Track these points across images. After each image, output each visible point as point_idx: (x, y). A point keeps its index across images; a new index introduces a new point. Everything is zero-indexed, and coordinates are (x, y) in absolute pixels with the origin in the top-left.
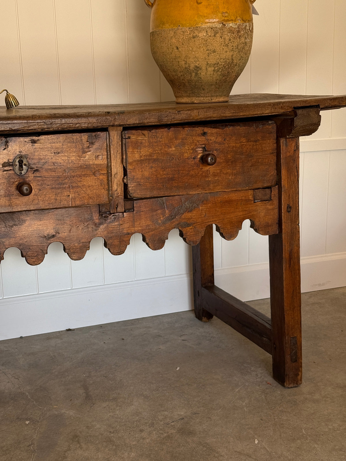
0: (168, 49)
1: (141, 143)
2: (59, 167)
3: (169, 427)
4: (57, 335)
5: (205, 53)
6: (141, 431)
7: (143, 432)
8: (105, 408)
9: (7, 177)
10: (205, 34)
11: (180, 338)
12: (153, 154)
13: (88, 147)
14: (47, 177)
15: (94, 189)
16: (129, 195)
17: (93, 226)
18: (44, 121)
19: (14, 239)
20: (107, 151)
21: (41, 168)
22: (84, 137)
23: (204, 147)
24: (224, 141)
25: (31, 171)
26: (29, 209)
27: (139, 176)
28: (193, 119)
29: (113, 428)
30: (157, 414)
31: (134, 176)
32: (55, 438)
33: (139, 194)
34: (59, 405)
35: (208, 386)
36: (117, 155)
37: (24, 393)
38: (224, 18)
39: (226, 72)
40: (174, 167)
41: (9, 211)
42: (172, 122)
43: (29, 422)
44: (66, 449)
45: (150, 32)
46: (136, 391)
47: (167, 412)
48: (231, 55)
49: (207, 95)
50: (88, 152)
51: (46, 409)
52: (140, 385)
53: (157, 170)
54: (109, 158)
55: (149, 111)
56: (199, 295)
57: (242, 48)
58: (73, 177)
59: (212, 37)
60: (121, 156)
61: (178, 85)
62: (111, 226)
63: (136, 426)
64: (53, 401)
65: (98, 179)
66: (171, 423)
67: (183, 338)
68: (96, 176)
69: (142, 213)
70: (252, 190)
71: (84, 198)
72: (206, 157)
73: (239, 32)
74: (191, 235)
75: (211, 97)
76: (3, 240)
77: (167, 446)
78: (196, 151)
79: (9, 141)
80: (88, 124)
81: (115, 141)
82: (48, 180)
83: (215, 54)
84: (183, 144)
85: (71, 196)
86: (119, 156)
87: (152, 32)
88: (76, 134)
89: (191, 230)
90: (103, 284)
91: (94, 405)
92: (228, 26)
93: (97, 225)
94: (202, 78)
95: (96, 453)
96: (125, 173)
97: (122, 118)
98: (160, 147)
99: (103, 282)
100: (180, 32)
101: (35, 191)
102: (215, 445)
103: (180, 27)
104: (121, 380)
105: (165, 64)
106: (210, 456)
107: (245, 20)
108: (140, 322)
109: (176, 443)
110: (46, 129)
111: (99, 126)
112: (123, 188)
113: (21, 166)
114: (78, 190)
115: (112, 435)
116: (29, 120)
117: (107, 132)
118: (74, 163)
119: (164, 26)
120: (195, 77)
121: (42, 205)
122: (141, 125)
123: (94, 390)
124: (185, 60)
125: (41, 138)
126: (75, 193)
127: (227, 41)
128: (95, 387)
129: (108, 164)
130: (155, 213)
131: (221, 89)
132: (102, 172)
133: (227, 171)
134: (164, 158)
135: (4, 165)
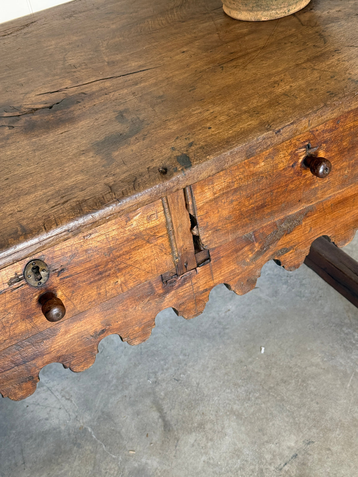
2: (95, 253)
8: (193, 445)
9: (19, 296)
12: (232, 183)
14: (80, 273)
15: (152, 260)
16: (204, 248)
17: (157, 299)
20: (163, 204)
21: (68, 264)
23: (307, 145)
24: (337, 125)
25: (54, 274)
27: (215, 220)
30: (262, 451)
34: (135, 448)
35: (309, 382)
36: (178, 202)
40: (265, 189)
41: (34, 334)
47: (273, 443)
50: (134, 216)
51: (121, 458)
52: (225, 391)
54: (167, 212)
58: (119, 257)
60: (184, 201)
62: (181, 290)
64: (126, 441)
65: (156, 245)
66: (284, 465)
68: (152, 243)
69: (222, 259)
71: (139, 276)
74: (291, 260)
76: (34, 362)
78: (296, 155)
82: (82, 275)
84: (276, 152)
85: (119, 282)
86: (181, 203)
89: (291, 255)
91: (178, 441)
93: (162, 296)
96: (194, 223)
97: (190, 176)
101: (66, 296)
104: (199, 384)
112: (192, 241)
113: (37, 274)
114: (129, 270)
118: (117, 239)
121: (79, 309)
123: (171, 410)
126: (124, 276)
128: (170, 403)
129: (167, 221)
130: (240, 253)
132: (160, 235)
133: (342, 165)
134: (249, 183)
135: (10, 283)
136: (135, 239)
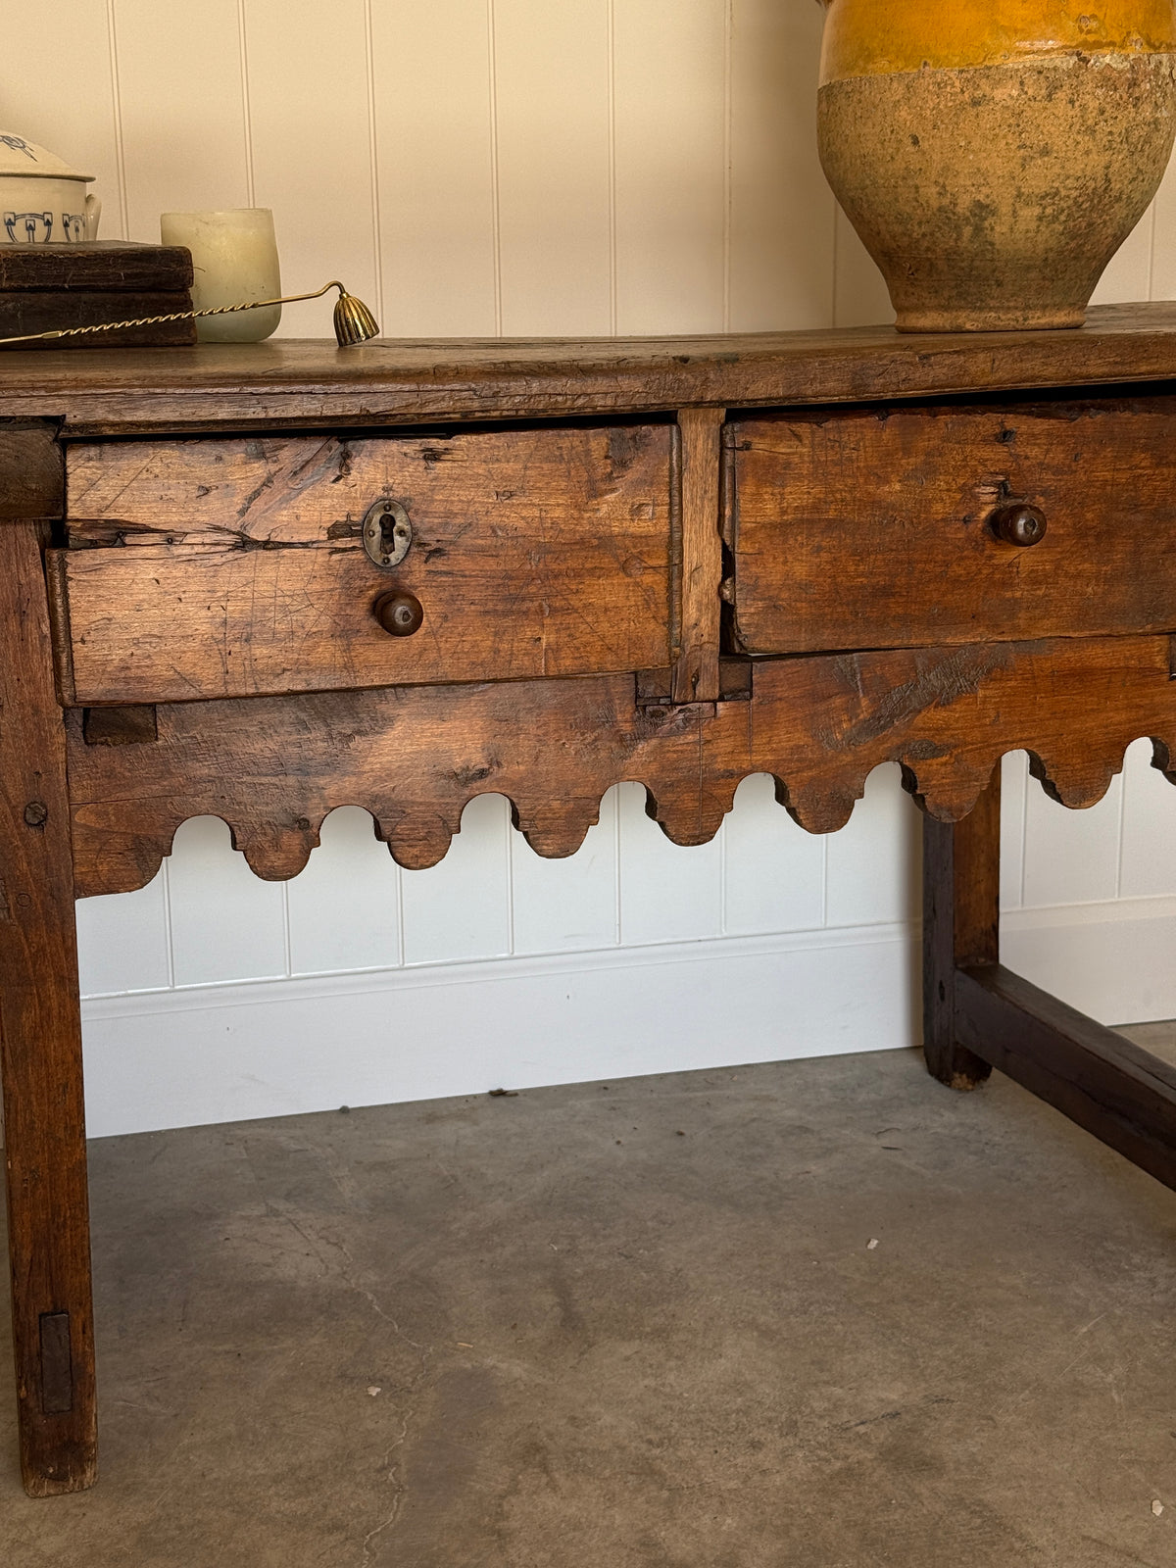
0: (882, 144)
1: (787, 465)
2: (509, 543)
3: (849, 1441)
4: (459, 1110)
5: (1013, 157)
6: (754, 1447)
7: (761, 1449)
8: (627, 1359)
9: (341, 572)
10: (1015, 93)
11: (874, 1141)
12: (825, 502)
13: (609, 477)
14: (471, 576)
15: (622, 619)
16: (739, 642)
17: (614, 745)
18: (473, 386)
19: (354, 779)
20: (670, 492)
21: (452, 543)
22: (598, 441)
23: (1003, 483)
24: (1073, 464)
25: (419, 553)
26: (408, 679)
27: (776, 578)
28: (973, 385)
29: (658, 1429)
30: (807, 1395)
31: (758, 578)
32: (468, 1448)
33: (773, 639)
34: (474, 1340)
35: (979, 1310)
36: (703, 506)
37: (359, 1293)
38: (1083, 36)
39: (1084, 225)
40: (897, 550)
41: (344, 685)
42: (900, 395)
43: (379, 1390)
44: (505, 1487)
45: (820, 87)
46: (731, 1312)
47: (841, 1387)
48: (1103, 164)
49: (1012, 304)
50: (606, 492)
51: (434, 1350)
52: (745, 1291)
53: (835, 560)
54: (676, 513)
55: (824, 356)
56: (942, 998)
57: (1142, 139)
58: (556, 577)
59: (1041, 101)
60: (716, 508)
61: (910, 268)
62: (673, 746)
63: (737, 1429)
64: (457, 1326)
65: (637, 584)
66: (857, 1425)
67: (886, 1141)
68: (630, 576)
69: (778, 705)
70: (1166, 636)
71: (589, 649)
72: (1011, 517)
73: (1135, 84)
74: (942, 785)
75: (1024, 310)
76: (322, 781)
77: (844, 1502)
78: (975, 497)
79: (354, 453)
80: (618, 396)
81: (698, 456)
82: (473, 583)
83: (1046, 159)
84: (930, 471)
85: (544, 642)
86: (710, 509)
87: (824, 87)
88: (570, 432)
90: (615, 946)
91: (590, 1346)
92: (1098, 64)
93: (626, 742)
94: (997, 242)
95: (604, 1510)
96: (728, 568)
97: (731, 377)
98: (849, 481)
99: (615, 936)
100: (929, 84)
101: (428, 620)
102: (1012, 1513)
103: (927, 68)
104: (681, 1270)
105: (866, 195)
106: (996, 1547)
107: (1157, 44)
108: (735, 1078)
109: (874, 1494)
110: (478, 414)
111: (652, 404)
112: (718, 619)
113: (387, 537)
114: (569, 620)
115: (657, 1452)
116: (425, 382)
117: (675, 427)
118: (562, 531)
119: (870, 66)
120: (972, 242)
121: (448, 669)
122: (794, 402)
123: (591, 1298)
124: (941, 180)
125: (458, 443)
126: (557, 631)
127: (1093, 114)
128: (593, 1288)
129: (671, 537)
130: (821, 707)
131: (1061, 283)
132: (652, 563)
133: (1080, 567)
134: (862, 519)
135: (334, 532)
136: (598, 547)
